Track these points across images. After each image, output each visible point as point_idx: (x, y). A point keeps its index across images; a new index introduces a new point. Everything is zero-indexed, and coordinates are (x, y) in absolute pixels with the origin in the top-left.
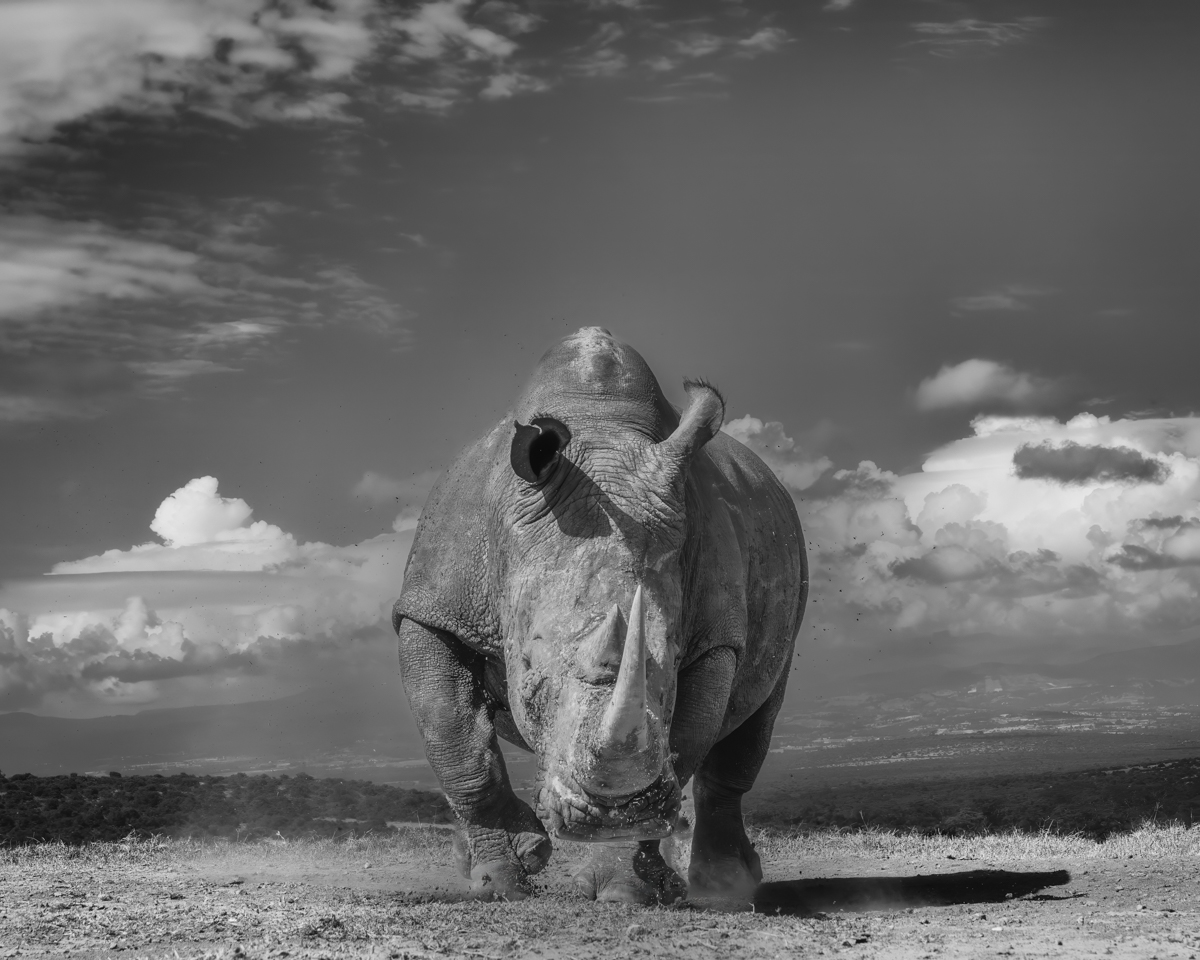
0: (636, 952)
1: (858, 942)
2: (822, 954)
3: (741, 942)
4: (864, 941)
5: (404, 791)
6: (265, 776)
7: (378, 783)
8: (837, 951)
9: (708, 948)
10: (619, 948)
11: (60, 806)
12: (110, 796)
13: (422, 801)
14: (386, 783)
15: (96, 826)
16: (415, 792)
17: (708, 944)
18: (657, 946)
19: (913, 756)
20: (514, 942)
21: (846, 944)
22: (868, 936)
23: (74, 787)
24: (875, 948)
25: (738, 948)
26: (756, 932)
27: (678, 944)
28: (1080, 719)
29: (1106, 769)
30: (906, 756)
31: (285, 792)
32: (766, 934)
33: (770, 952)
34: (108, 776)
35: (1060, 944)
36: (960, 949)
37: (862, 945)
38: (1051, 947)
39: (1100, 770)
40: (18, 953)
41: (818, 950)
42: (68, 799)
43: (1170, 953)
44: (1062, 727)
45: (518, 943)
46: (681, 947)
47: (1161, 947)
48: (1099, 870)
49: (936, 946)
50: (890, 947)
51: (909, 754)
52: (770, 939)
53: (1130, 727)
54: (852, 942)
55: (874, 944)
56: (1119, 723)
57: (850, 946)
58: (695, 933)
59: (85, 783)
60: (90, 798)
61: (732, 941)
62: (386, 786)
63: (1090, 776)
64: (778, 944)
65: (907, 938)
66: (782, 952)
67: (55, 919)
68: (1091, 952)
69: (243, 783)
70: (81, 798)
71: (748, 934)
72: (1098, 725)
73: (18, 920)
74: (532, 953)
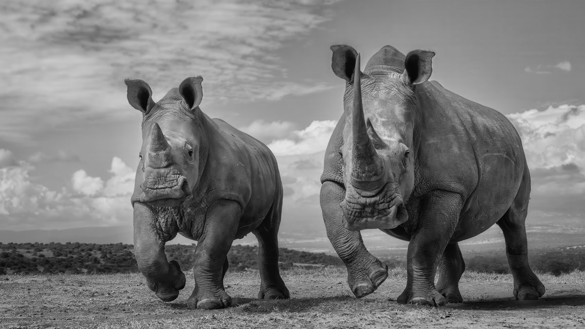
0: (361, 320)
1: (446, 317)
2: (432, 321)
3: (402, 316)
4: (449, 317)
5: (299, 252)
6: (248, 246)
7: (290, 249)
8: (438, 320)
9: (389, 318)
10: (355, 318)
11: (174, 256)
12: (192, 252)
13: (306, 256)
14: (294, 249)
15: (187, 263)
16: (303, 252)
17: (389, 317)
18: (369, 317)
19: (492, 240)
20: (316, 315)
21: (442, 318)
22: (450, 315)
23: (179, 249)
24: (453, 319)
25: (400, 318)
26: (408, 312)
27: (377, 317)
28: (557, 227)
29: (567, 247)
30: (489, 241)
31: (256, 251)
32: (411, 313)
33: (413, 320)
34: (191, 245)
35: (525, 319)
36: (485, 320)
37: (448, 318)
38: (521, 320)
39: (564, 247)
40: (139, 314)
41: (431, 320)
42: (177, 253)
43: (566, 324)
44: (549, 231)
45: (318, 315)
46: (379, 318)
47: (564, 321)
48: (552, 288)
49: (476, 319)
50: (459, 319)
51: (490, 240)
52: (413, 315)
53: (576, 231)
54: (444, 317)
55: (452, 318)
56: (571, 229)
57: (443, 318)
58: (385, 312)
59: (183, 247)
60: (185, 253)
61: (398, 316)
62: (293, 250)
63: (560, 249)
64: (416, 317)
65: (466, 316)
66: (417, 320)
67: (154, 301)
68: (536, 323)
69: (240, 248)
70: (181, 253)
71: (405, 313)
72: (564, 230)
73: (141, 301)
74: (322, 319)
